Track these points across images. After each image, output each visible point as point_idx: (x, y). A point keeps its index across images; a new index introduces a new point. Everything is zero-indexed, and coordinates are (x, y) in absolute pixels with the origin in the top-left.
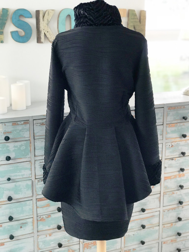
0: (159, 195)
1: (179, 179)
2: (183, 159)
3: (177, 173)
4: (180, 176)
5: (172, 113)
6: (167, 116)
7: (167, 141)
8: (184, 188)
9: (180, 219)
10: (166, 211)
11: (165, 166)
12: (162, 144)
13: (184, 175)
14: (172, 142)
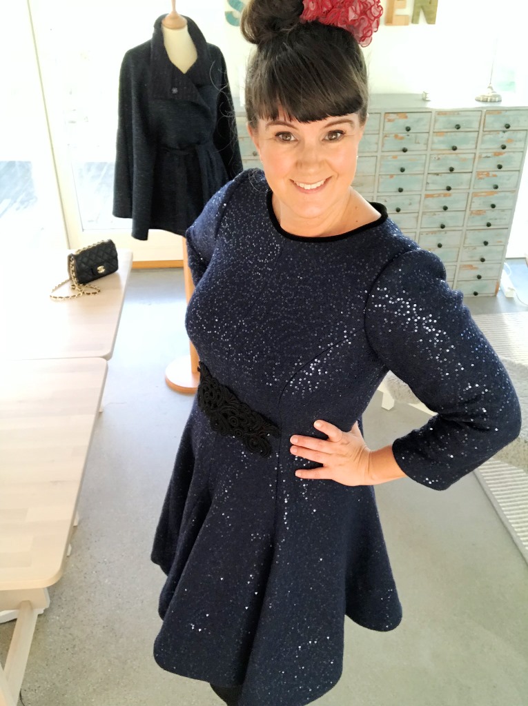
0: (417, 214)
1: (443, 199)
2: (451, 176)
3: (442, 192)
4: (445, 195)
5: (442, 119)
6: (435, 121)
7: (432, 152)
8: (448, 210)
9: (440, 246)
10: (424, 234)
11: (428, 181)
12: (424, 156)
13: (450, 195)
14: (439, 154)
